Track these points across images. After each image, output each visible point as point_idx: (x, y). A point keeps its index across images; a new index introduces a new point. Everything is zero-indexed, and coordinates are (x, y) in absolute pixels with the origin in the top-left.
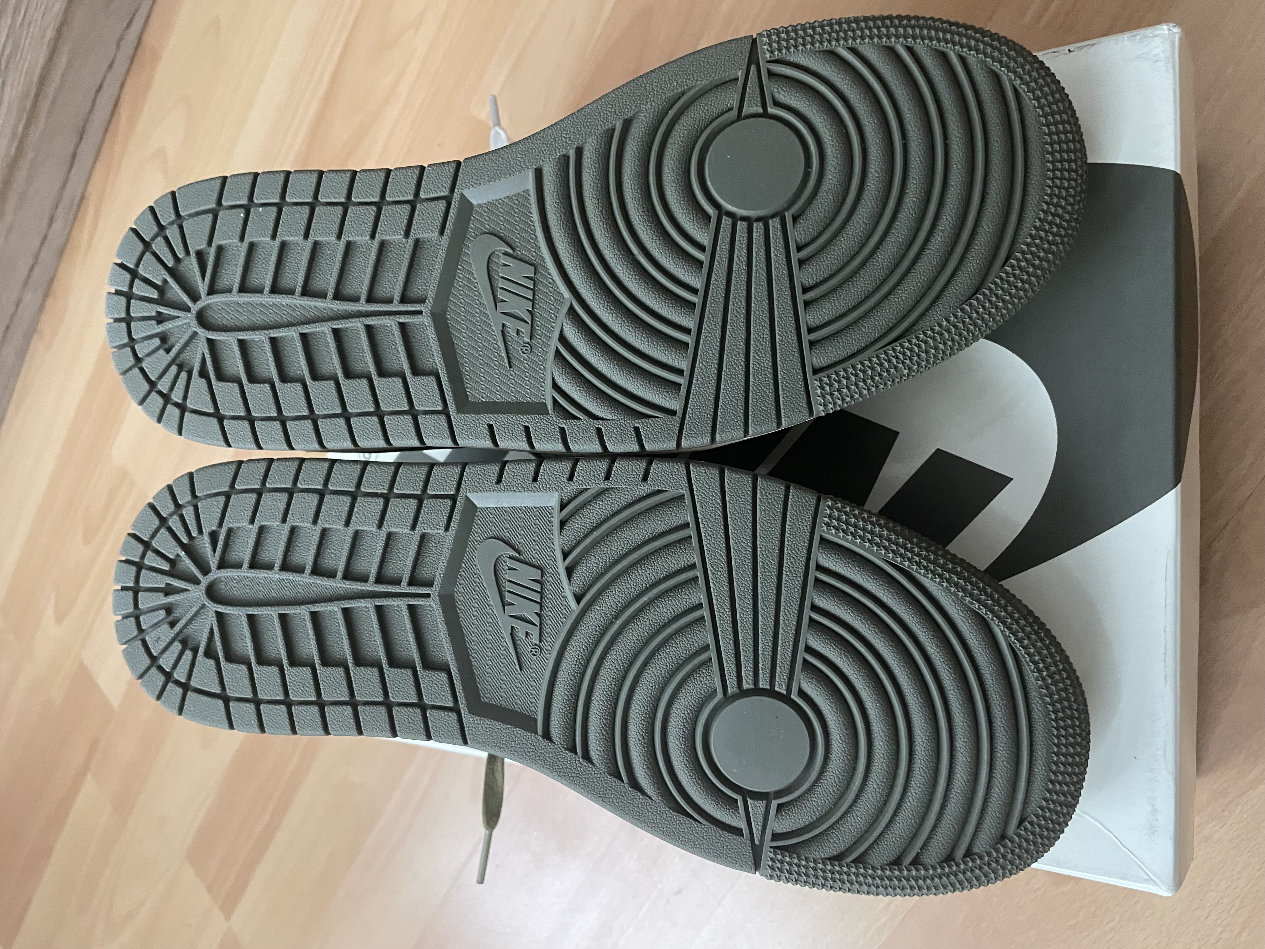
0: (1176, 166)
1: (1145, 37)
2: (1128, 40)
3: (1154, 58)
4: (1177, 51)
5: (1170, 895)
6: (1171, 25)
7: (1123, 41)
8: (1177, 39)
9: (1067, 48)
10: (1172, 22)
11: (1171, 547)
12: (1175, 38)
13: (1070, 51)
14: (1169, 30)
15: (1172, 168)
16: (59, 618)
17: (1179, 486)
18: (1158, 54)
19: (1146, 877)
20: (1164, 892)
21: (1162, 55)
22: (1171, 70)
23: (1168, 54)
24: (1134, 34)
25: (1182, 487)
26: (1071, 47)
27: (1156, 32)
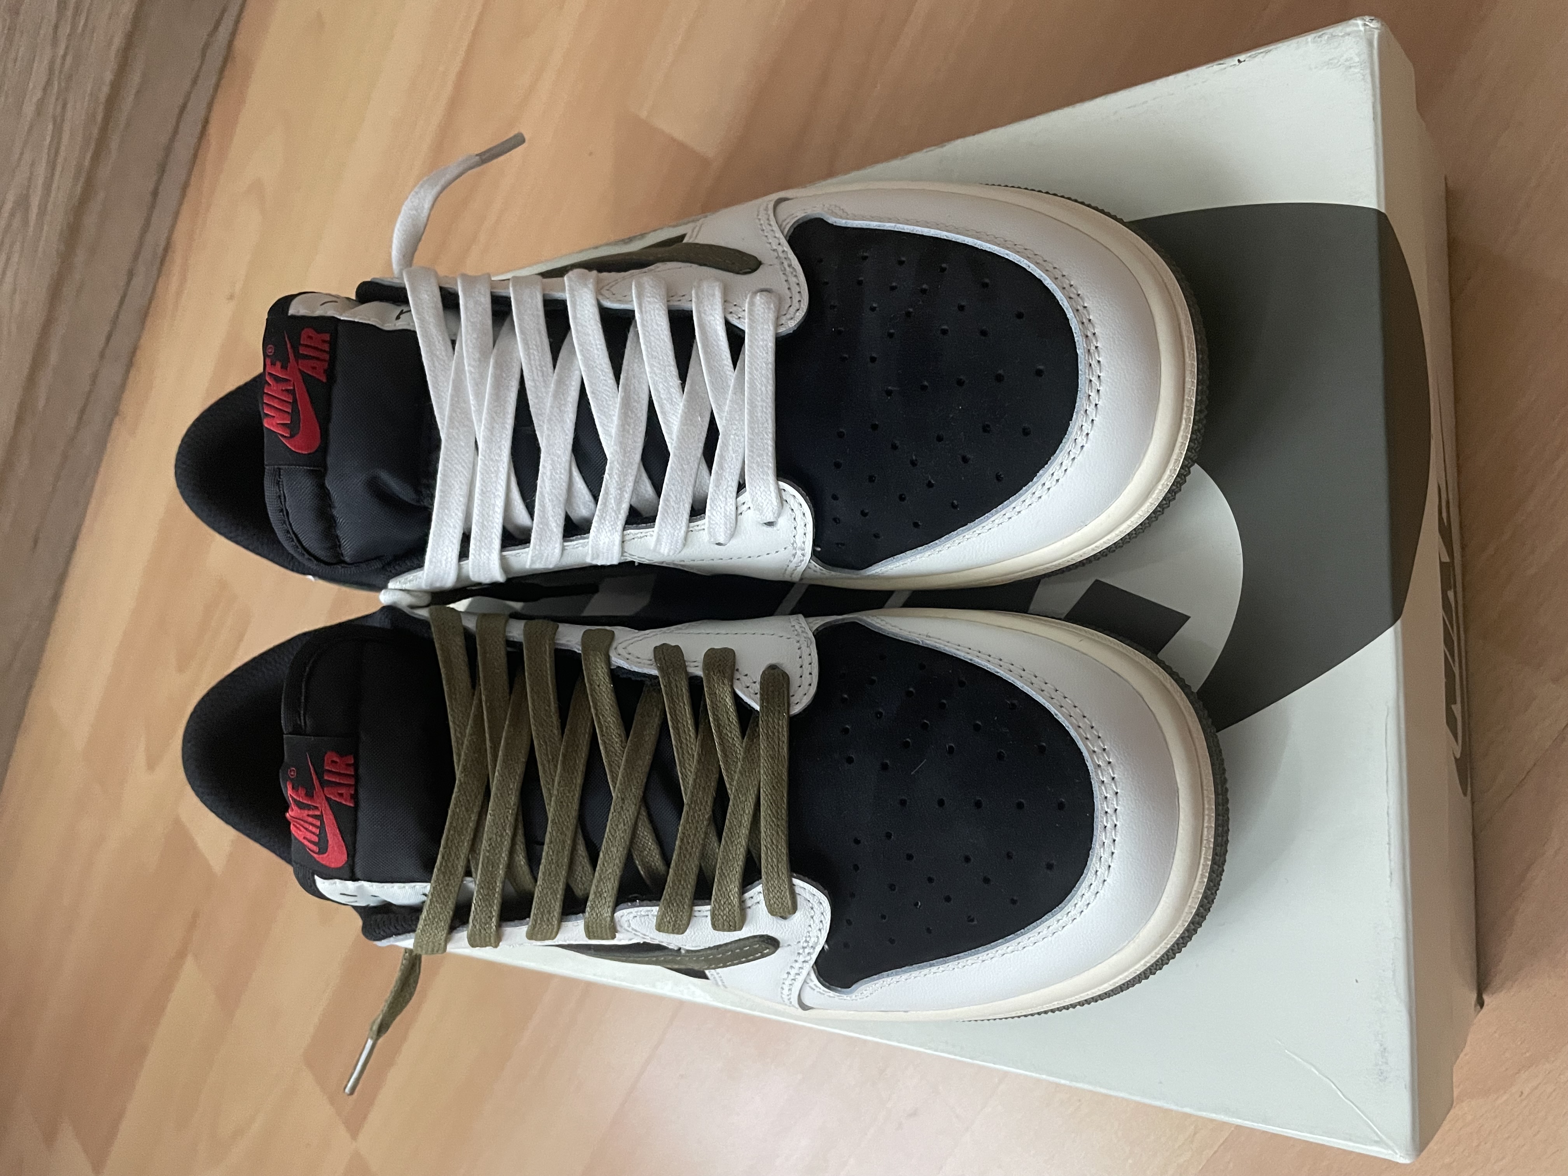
0: (1379, 204)
1: (1335, 36)
2: (1314, 42)
3: (1347, 63)
4: (1375, 52)
5: (1406, 1161)
6: (1367, 18)
7: (1307, 43)
8: (1376, 36)
9: (1236, 59)
10: (1369, 15)
11: (1391, 703)
12: (1373, 35)
13: (1239, 61)
14: (1365, 25)
15: (1373, 205)
16: (151, 765)
17: (1399, 622)
18: (1351, 58)
19: (1376, 1139)
20: (1401, 1158)
21: (1357, 59)
22: (1369, 78)
23: (1365, 57)
24: (1320, 33)
25: (1403, 624)
26: (1242, 57)
27: (1348, 30)
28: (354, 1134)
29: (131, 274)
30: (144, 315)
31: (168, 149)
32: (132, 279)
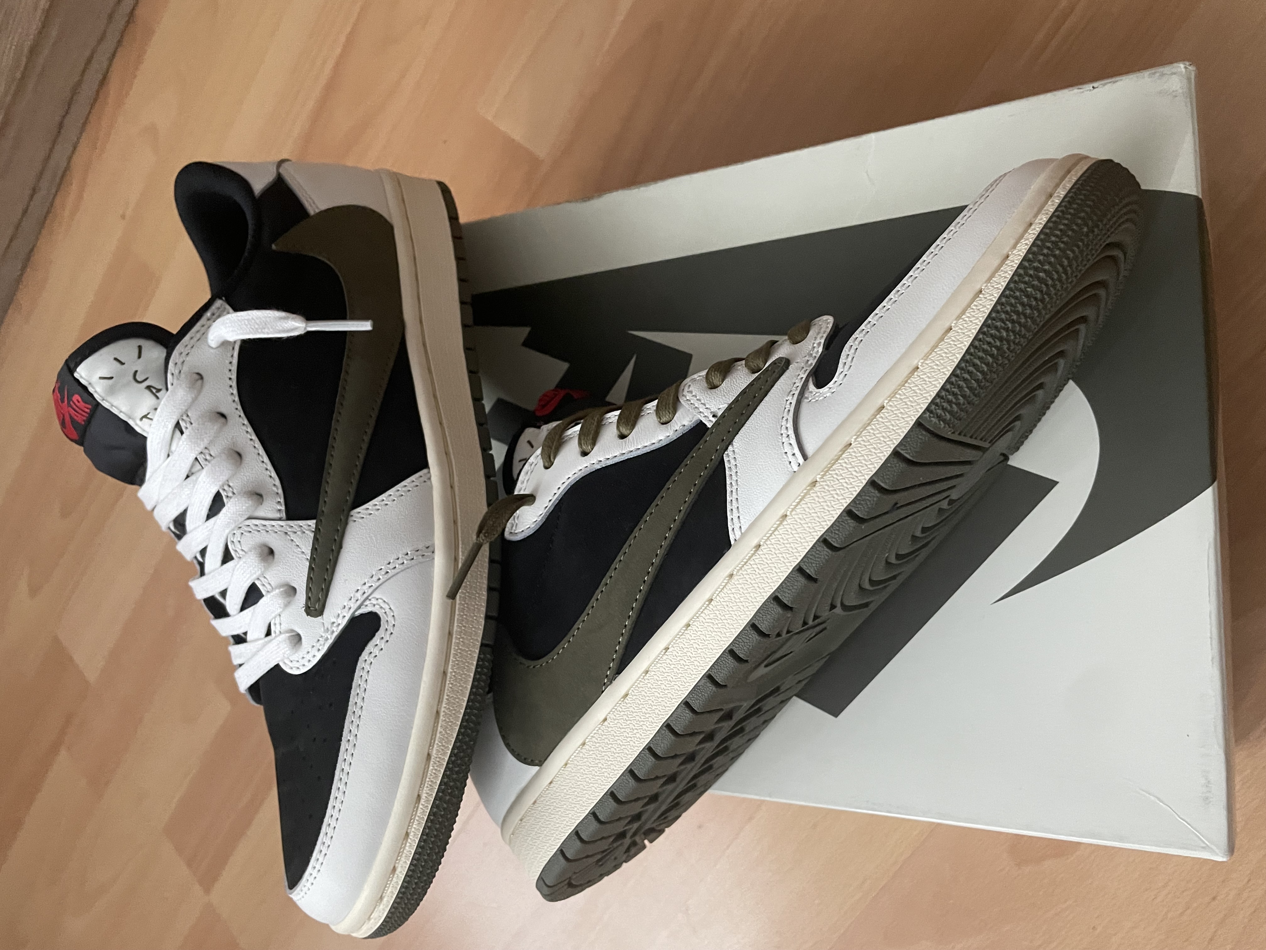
0: (1197, 192)
1: (1163, 75)
2: (1149, 77)
3: (1174, 94)
4: (1193, 86)
5: (1225, 860)
6: (1188, 63)
7: (1144, 77)
8: (1193, 76)
9: (1091, 85)
10: (1189, 61)
11: (1212, 540)
12: (1191, 74)
13: (1093, 87)
14: (1186, 68)
15: (1194, 193)
16: (34, 591)
17: (1216, 483)
18: (1176, 90)
19: (1204, 845)
20: (1221, 858)
21: (1180, 91)
22: (1189, 104)
23: (1186, 89)
24: (1153, 71)
26: (1095, 85)
27: (1174, 70)
28: (207, 891)
29: (34, 191)
30: (42, 223)
31: (75, 91)
32: (34, 194)
